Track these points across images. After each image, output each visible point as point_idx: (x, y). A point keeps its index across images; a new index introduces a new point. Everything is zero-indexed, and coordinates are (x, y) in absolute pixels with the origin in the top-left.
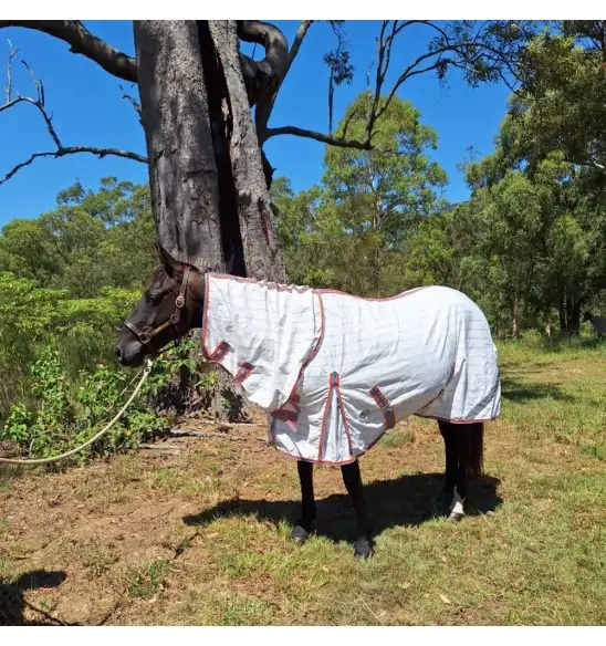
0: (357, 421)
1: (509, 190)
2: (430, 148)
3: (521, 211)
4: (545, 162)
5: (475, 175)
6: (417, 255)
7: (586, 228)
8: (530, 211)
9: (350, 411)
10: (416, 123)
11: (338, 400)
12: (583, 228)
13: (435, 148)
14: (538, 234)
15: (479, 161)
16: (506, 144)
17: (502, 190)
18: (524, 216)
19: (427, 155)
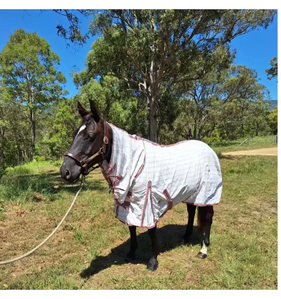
0: (156, 205)
1: (92, 88)
2: (57, 64)
3: (97, 98)
4: (106, 76)
5: (78, 79)
6: (58, 117)
7: (125, 108)
8: (101, 99)
9: (155, 200)
10: (48, 50)
11: (151, 195)
12: (124, 108)
13: (59, 64)
14: (106, 109)
15: (79, 73)
16: (90, 66)
17: (89, 88)
18: (99, 101)
19: (55, 67)
